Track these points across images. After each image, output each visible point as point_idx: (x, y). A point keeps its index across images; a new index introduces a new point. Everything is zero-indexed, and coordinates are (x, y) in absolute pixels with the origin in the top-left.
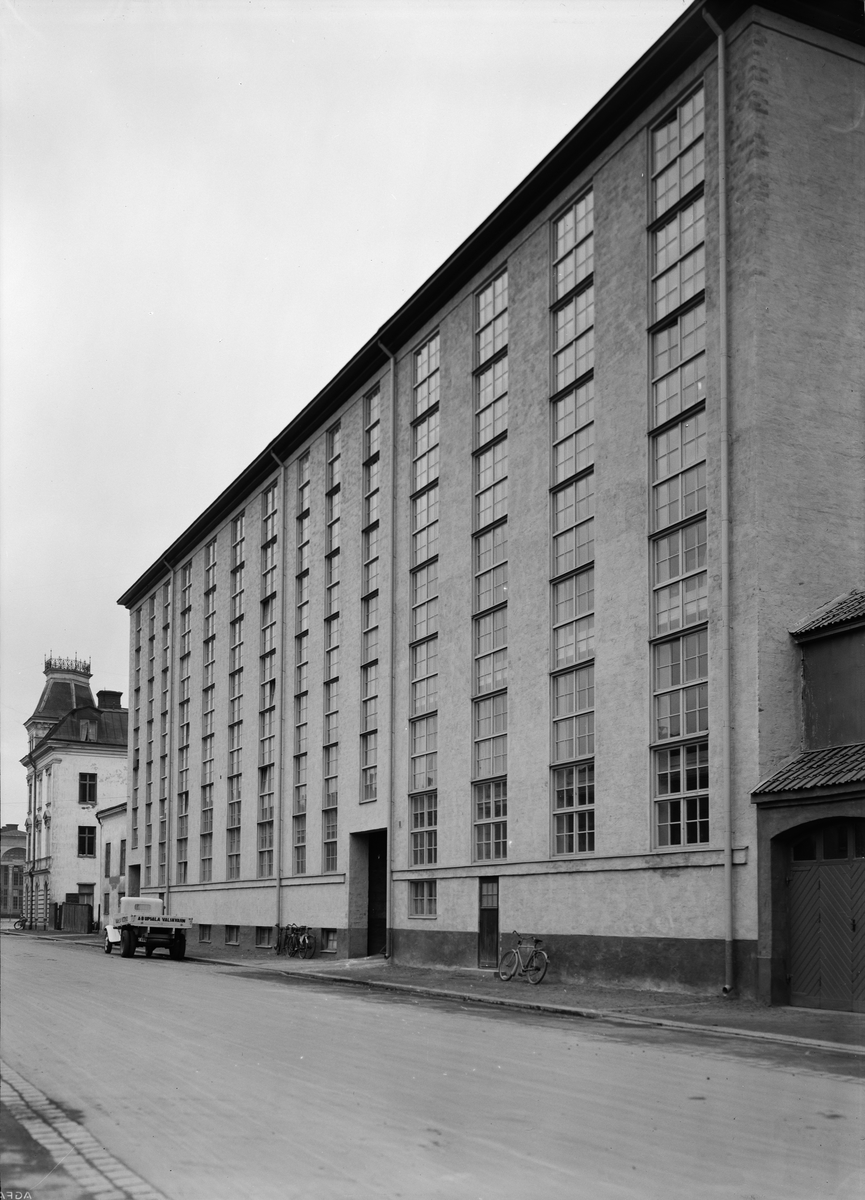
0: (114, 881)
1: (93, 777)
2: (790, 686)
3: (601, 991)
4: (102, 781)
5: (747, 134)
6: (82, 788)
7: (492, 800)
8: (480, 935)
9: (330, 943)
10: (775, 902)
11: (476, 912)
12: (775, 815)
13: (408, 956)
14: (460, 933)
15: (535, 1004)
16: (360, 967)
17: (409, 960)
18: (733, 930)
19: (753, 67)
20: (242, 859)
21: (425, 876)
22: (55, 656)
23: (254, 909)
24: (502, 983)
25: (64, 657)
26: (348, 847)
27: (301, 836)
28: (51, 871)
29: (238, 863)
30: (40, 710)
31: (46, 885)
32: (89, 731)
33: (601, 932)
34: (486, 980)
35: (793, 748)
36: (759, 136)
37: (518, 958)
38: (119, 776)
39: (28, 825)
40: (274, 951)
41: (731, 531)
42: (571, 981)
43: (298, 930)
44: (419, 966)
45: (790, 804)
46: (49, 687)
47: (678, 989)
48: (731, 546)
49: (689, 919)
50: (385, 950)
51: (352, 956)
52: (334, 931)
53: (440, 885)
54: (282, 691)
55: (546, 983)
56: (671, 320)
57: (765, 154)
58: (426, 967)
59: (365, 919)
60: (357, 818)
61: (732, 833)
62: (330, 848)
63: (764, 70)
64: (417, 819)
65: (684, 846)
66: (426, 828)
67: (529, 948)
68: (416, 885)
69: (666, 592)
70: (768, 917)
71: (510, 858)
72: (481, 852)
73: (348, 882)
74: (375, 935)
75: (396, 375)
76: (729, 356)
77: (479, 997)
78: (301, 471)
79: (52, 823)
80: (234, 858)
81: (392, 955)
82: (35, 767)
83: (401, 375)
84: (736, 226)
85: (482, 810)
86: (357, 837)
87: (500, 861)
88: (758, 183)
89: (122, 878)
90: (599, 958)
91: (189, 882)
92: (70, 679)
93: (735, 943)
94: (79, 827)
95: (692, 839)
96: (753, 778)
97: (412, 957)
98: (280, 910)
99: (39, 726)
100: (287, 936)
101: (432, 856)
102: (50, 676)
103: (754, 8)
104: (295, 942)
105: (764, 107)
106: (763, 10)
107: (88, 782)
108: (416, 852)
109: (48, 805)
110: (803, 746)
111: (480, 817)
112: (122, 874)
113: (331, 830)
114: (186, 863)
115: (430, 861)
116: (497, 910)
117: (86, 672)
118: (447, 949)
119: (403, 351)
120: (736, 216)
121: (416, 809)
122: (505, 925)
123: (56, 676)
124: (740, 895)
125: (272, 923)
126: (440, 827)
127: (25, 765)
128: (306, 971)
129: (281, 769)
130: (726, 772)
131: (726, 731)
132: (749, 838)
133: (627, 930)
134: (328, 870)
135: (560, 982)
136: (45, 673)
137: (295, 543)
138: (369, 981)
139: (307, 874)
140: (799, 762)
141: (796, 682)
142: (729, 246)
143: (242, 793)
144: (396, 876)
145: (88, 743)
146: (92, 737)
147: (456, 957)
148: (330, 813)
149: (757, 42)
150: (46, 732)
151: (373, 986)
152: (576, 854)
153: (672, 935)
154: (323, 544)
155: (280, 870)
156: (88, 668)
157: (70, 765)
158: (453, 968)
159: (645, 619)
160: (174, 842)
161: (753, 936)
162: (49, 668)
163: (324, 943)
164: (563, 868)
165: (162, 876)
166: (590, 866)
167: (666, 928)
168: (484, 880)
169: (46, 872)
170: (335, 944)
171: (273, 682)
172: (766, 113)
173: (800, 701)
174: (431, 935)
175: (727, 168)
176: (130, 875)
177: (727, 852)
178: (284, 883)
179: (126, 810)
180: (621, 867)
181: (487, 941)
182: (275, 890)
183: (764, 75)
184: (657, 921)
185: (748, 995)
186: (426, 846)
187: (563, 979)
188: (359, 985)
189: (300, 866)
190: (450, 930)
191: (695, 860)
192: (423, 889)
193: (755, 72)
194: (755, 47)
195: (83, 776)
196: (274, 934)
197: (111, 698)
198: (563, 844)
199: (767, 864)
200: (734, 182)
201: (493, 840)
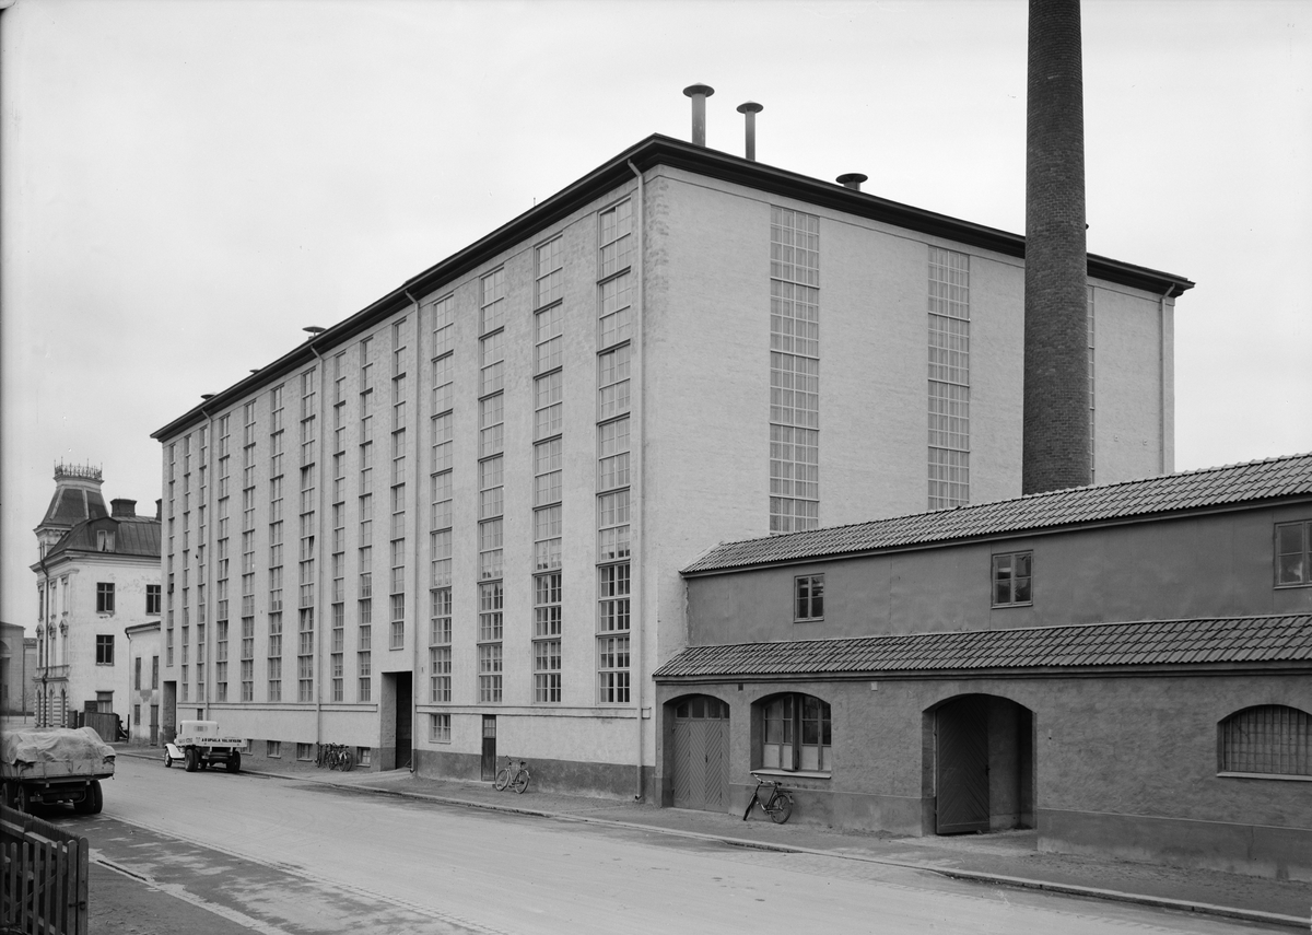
0: (146, 695)
1: (111, 586)
2: (678, 605)
3: (564, 798)
4: (120, 590)
5: (655, 248)
6: (100, 597)
7: (492, 658)
8: (483, 757)
9: (364, 758)
10: (665, 743)
11: (480, 740)
12: (665, 689)
13: (429, 770)
14: (469, 755)
15: (515, 809)
16: (393, 779)
17: (429, 773)
18: (642, 759)
19: (659, 205)
20: (283, 685)
21: (442, 711)
22: (66, 463)
23: (295, 728)
24: (497, 793)
25: (75, 464)
26: (380, 683)
27: (339, 671)
28: (69, 679)
29: (279, 689)
30: (52, 517)
31: (63, 693)
32: (106, 541)
33: (564, 758)
34: (486, 790)
35: (680, 644)
36: (663, 250)
37: (510, 775)
38: (137, 586)
39: (39, 632)
40: (314, 764)
41: (643, 503)
42: (545, 791)
43: (337, 747)
44: (437, 778)
45: (673, 683)
46: (61, 493)
47: (611, 796)
48: (643, 513)
49: (618, 752)
50: (410, 764)
51: (385, 769)
52: (368, 749)
53: (453, 719)
54: (321, 548)
55: (528, 792)
56: (611, 350)
57: (666, 261)
58: (443, 779)
59: (394, 740)
60: (387, 661)
61: (642, 697)
62: (365, 683)
63: (666, 207)
64: (436, 666)
65: (616, 703)
66: (443, 674)
67: (517, 767)
68: (435, 716)
69: (607, 533)
70: (661, 752)
71: (504, 703)
72: (485, 696)
73: (380, 711)
74: (402, 752)
75: (419, 317)
76: (643, 389)
77: (480, 804)
78: (337, 364)
79: (71, 631)
80: (275, 683)
81: (416, 769)
82: (47, 574)
83: (424, 318)
84: (648, 305)
85: (485, 665)
86: (387, 675)
87: (496, 704)
88: (662, 281)
89: (155, 692)
90: (563, 775)
91: (229, 700)
92: (82, 486)
93: (643, 767)
94: (98, 636)
95: (620, 700)
96: (654, 665)
97: (432, 772)
98: (319, 730)
99: (51, 533)
100: (326, 753)
101: (447, 695)
102: (61, 482)
103: (660, 166)
104: (334, 757)
105: (666, 231)
106: (666, 167)
107: (105, 592)
108: (435, 692)
109: (65, 614)
110: (687, 643)
111: (483, 670)
112: (155, 686)
113: (365, 669)
114: (226, 684)
115: (446, 700)
116: (495, 739)
117: (97, 478)
118: (458, 766)
119: (426, 300)
120: (648, 298)
121: (435, 658)
122: (501, 751)
123: (67, 482)
124: (646, 737)
125: (313, 741)
126: (453, 675)
127: (35, 571)
128: (350, 784)
129: (320, 613)
130: (639, 659)
131: (639, 632)
132: (651, 702)
133: (580, 757)
134: (362, 699)
135: (538, 791)
136: (55, 479)
137: (332, 426)
138: (402, 792)
139: (344, 702)
140: (682, 655)
141: (683, 603)
142: (644, 317)
143: (283, 629)
144: (419, 709)
145: (105, 553)
146: (110, 547)
147: (465, 773)
148: (364, 654)
149: (661, 188)
150: (58, 539)
151: (405, 797)
152: (549, 703)
153: (608, 762)
154: (358, 433)
155: (320, 697)
156: (100, 474)
157: (87, 575)
158: (463, 781)
159: (593, 549)
160: (214, 665)
161: (653, 764)
162: (60, 474)
163: (359, 757)
164: (540, 712)
165: (201, 695)
166: (558, 712)
167: (604, 757)
168: (485, 716)
169: (64, 680)
170: (369, 759)
171: (312, 538)
172: (667, 234)
173: (685, 614)
174: (446, 755)
175: (643, 264)
176: (165, 690)
177: (639, 710)
178: (323, 708)
179: (159, 629)
180: (579, 714)
181: (487, 761)
182: (316, 714)
183: (666, 210)
184: (599, 752)
185: (650, 801)
186: (443, 688)
187: (540, 789)
188: (396, 795)
189: (338, 695)
190: (461, 752)
191: (621, 714)
192: (441, 720)
193: (661, 209)
194: (660, 192)
195: (101, 586)
196: (315, 751)
197: (123, 506)
198: (541, 695)
199: (661, 719)
200: (648, 276)
201: (492, 688)
